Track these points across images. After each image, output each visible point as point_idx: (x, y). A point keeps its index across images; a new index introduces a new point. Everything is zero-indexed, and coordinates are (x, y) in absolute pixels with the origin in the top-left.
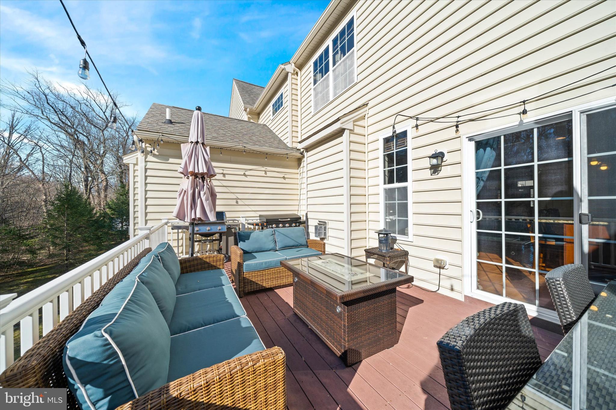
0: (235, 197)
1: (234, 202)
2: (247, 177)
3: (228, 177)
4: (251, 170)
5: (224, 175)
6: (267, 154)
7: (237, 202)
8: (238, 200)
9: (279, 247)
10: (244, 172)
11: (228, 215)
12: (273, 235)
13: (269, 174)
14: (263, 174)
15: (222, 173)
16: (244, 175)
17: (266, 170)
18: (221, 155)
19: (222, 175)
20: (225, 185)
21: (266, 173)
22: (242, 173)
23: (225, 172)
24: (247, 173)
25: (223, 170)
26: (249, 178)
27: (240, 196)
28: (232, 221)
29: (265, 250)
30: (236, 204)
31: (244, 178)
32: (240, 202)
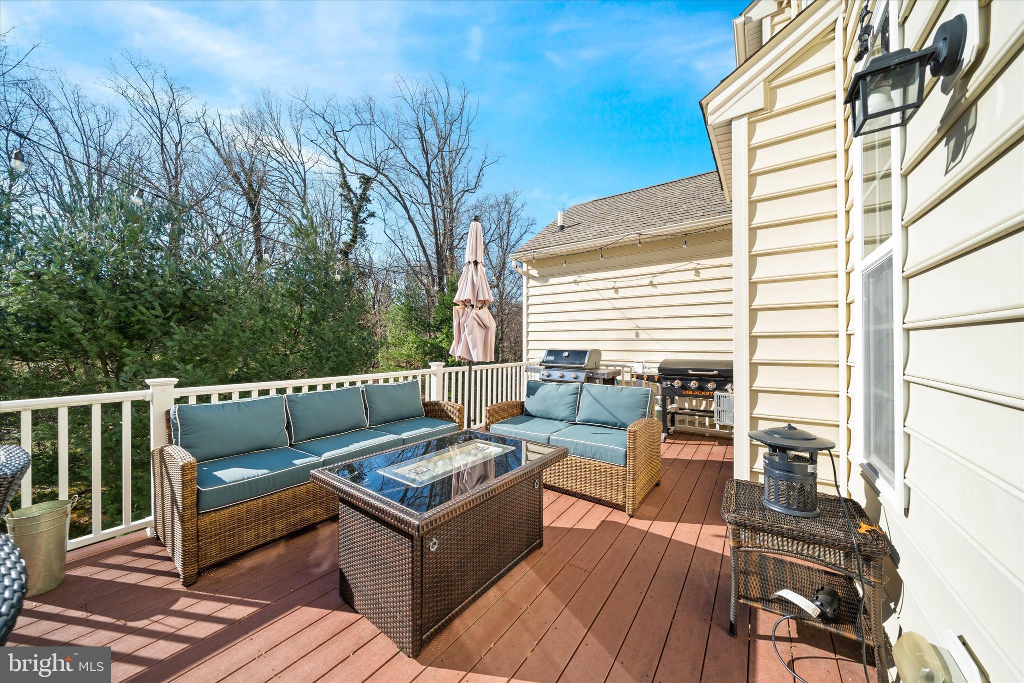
0: (634, 326)
1: (632, 335)
2: (656, 288)
3: (622, 292)
4: (663, 273)
5: (616, 289)
6: (686, 234)
7: (637, 335)
8: (639, 331)
9: (579, 419)
10: (651, 279)
11: (605, 356)
12: (577, 394)
13: (704, 274)
14: (691, 275)
15: (613, 288)
16: (652, 284)
17: (699, 266)
18: (601, 259)
19: (614, 290)
20: (617, 306)
21: (699, 273)
22: (647, 282)
23: (617, 285)
24: (656, 280)
25: (615, 282)
26: (661, 290)
27: (643, 324)
28: (605, 368)
29: (553, 417)
30: (634, 338)
31: (650, 290)
32: (643, 336)
